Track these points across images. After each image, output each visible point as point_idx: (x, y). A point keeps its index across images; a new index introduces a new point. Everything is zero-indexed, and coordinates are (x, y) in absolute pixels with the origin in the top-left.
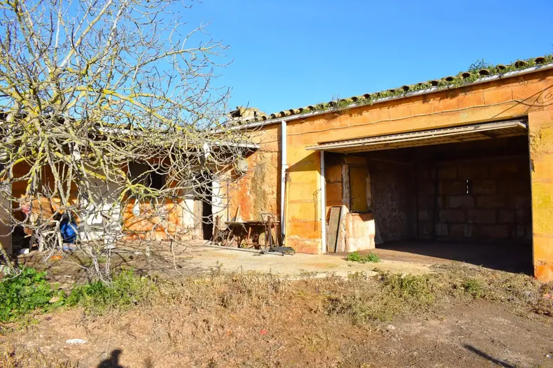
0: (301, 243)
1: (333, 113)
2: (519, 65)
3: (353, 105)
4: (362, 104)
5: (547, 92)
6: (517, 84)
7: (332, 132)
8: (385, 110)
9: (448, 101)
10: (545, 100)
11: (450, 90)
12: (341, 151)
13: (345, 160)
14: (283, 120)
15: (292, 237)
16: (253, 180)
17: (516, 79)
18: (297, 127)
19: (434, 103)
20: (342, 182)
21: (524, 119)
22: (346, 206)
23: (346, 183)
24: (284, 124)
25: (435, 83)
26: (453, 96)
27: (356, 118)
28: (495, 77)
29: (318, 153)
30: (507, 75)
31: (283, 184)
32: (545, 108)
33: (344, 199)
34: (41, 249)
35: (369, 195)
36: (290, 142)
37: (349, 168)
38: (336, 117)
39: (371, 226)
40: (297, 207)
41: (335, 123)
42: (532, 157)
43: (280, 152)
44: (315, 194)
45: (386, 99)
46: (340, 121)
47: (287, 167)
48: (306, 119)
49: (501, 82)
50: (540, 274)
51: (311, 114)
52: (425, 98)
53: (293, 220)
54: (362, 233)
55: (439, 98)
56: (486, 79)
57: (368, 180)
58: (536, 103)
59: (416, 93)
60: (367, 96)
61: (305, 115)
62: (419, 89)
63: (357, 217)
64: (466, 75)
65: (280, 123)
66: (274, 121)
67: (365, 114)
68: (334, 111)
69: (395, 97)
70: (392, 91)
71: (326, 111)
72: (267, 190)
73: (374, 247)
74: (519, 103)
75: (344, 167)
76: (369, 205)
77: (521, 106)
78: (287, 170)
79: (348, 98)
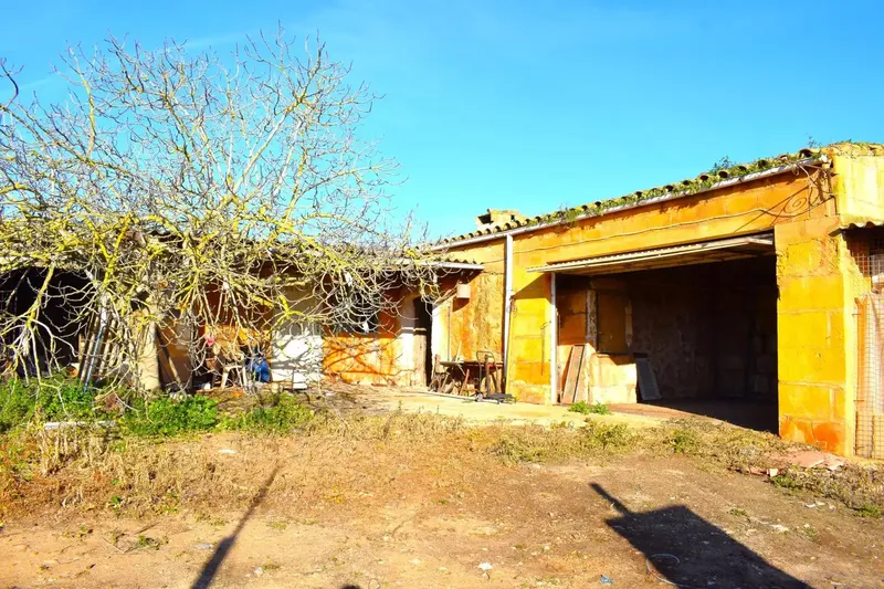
0: (527, 390)
1: (562, 225)
2: (763, 164)
3: (583, 216)
4: (592, 215)
5: (795, 198)
6: (762, 188)
7: (562, 249)
8: (619, 221)
9: (688, 211)
10: (793, 209)
11: (687, 197)
12: (579, 273)
13: (591, 283)
14: (508, 234)
15: (517, 382)
16: (477, 310)
17: (761, 182)
18: (525, 242)
19: (672, 212)
20: (586, 313)
21: (769, 233)
22: (591, 343)
23: (592, 314)
24: (510, 239)
25: (670, 188)
26: (693, 204)
27: (589, 232)
28: (735, 180)
29: (547, 276)
30: (747, 178)
31: (507, 315)
32: (794, 219)
33: (589, 336)
34: (223, 385)
35: (629, 331)
36: (517, 262)
37: (597, 296)
38: (565, 230)
39: (630, 372)
40: (522, 344)
41: (566, 238)
42: (778, 282)
43: (505, 274)
44: (543, 328)
45: (618, 208)
46: (571, 235)
47: (513, 293)
48: (535, 232)
49: (744, 186)
50: (785, 432)
51: (538, 227)
52: (662, 206)
53: (520, 360)
54: (615, 382)
55: (677, 207)
56: (725, 183)
57: (628, 311)
58: (783, 213)
59: (650, 201)
60: (598, 204)
61: (532, 228)
62: (653, 197)
63: (607, 360)
64: (704, 178)
65: (505, 238)
66: (499, 235)
67: (598, 226)
68: (562, 224)
69: (627, 206)
70: (624, 198)
71: (555, 223)
72: (491, 322)
73: (635, 401)
74: (765, 212)
75: (589, 293)
76: (629, 344)
77: (765, 216)
78: (512, 297)
79: (578, 207)
